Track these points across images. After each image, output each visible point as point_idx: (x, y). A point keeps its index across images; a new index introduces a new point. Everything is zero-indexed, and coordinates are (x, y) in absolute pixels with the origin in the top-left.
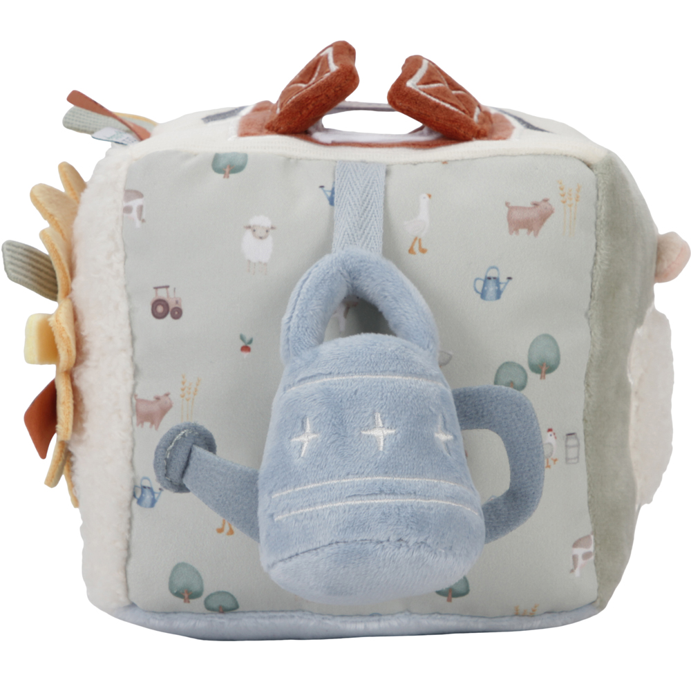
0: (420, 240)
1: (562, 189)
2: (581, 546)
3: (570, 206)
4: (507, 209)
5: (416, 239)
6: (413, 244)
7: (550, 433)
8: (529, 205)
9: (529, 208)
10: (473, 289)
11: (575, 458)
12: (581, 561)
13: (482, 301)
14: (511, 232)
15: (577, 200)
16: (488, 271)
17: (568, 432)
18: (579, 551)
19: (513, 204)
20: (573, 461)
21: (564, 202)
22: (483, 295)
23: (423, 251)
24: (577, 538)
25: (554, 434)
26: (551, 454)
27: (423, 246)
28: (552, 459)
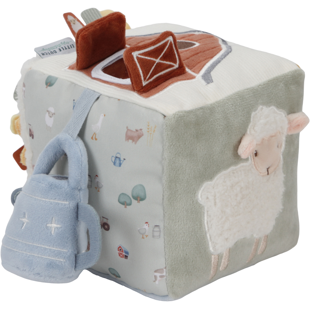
0: (96, 134)
1: (148, 126)
2: (158, 273)
3: (151, 134)
4: (126, 130)
5: (95, 133)
6: (93, 135)
7: (146, 224)
8: (135, 131)
9: (134, 132)
10: (111, 160)
11: (158, 236)
12: (158, 278)
13: (114, 166)
14: (126, 140)
15: (154, 132)
16: (116, 154)
17: (156, 225)
18: (158, 274)
19: (129, 128)
20: (157, 237)
21: (148, 132)
22: (114, 163)
23: (96, 139)
24: (157, 269)
25: (148, 225)
26: (145, 233)
27: (96, 137)
28: (145, 235)
